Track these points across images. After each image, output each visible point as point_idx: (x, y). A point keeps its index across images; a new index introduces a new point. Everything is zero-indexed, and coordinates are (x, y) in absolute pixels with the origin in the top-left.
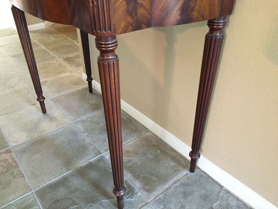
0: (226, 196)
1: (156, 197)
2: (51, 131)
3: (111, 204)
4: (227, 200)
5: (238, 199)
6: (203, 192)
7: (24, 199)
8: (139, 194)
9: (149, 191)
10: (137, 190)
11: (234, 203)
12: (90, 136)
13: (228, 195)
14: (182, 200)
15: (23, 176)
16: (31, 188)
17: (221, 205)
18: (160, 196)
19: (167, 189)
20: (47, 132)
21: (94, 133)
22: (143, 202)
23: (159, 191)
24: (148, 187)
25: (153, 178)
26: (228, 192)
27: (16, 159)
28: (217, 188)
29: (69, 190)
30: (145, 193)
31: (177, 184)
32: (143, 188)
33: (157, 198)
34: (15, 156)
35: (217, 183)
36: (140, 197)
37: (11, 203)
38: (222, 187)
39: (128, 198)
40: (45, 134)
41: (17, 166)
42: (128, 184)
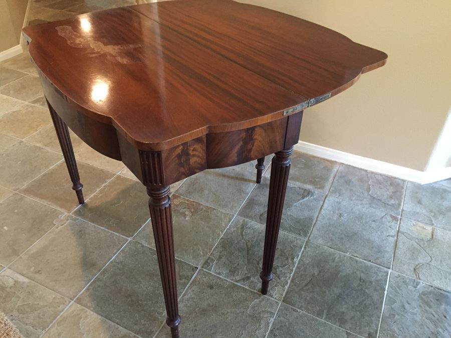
0: (373, 175)
1: (329, 191)
4: (375, 177)
5: (381, 175)
6: (357, 177)
7: (234, 222)
8: (316, 192)
9: (322, 187)
10: (313, 191)
11: (380, 178)
13: (374, 174)
14: (347, 186)
15: (214, 209)
16: (231, 214)
17: (373, 182)
18: (331, 188)
19: (333, 183)
22: (323, 196)
23: (328, 185)
24: (319, 186)
25: (317, 180)
26: (372, 173)
27: (191, 200)
28: (364, 173)
29: (263, 206)
30: (320, 190)
31: (336, 178)
32: (316, 188)
33: (331, 190)
34: (186, 198)
35: (361, 169)
36: (318, 194)
37: (228, 227)
38: (366, 171)
39: (311, 197)
41: (200, 204)
42: (302, 189)
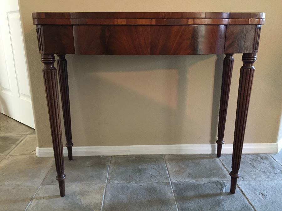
2: (103, 200)
3: (227, 196)
12: (138, 180)
20: (101, 202)
21: (137, 178)
32: (221, 178)
40: (102, 205)
42: (213, 183)
